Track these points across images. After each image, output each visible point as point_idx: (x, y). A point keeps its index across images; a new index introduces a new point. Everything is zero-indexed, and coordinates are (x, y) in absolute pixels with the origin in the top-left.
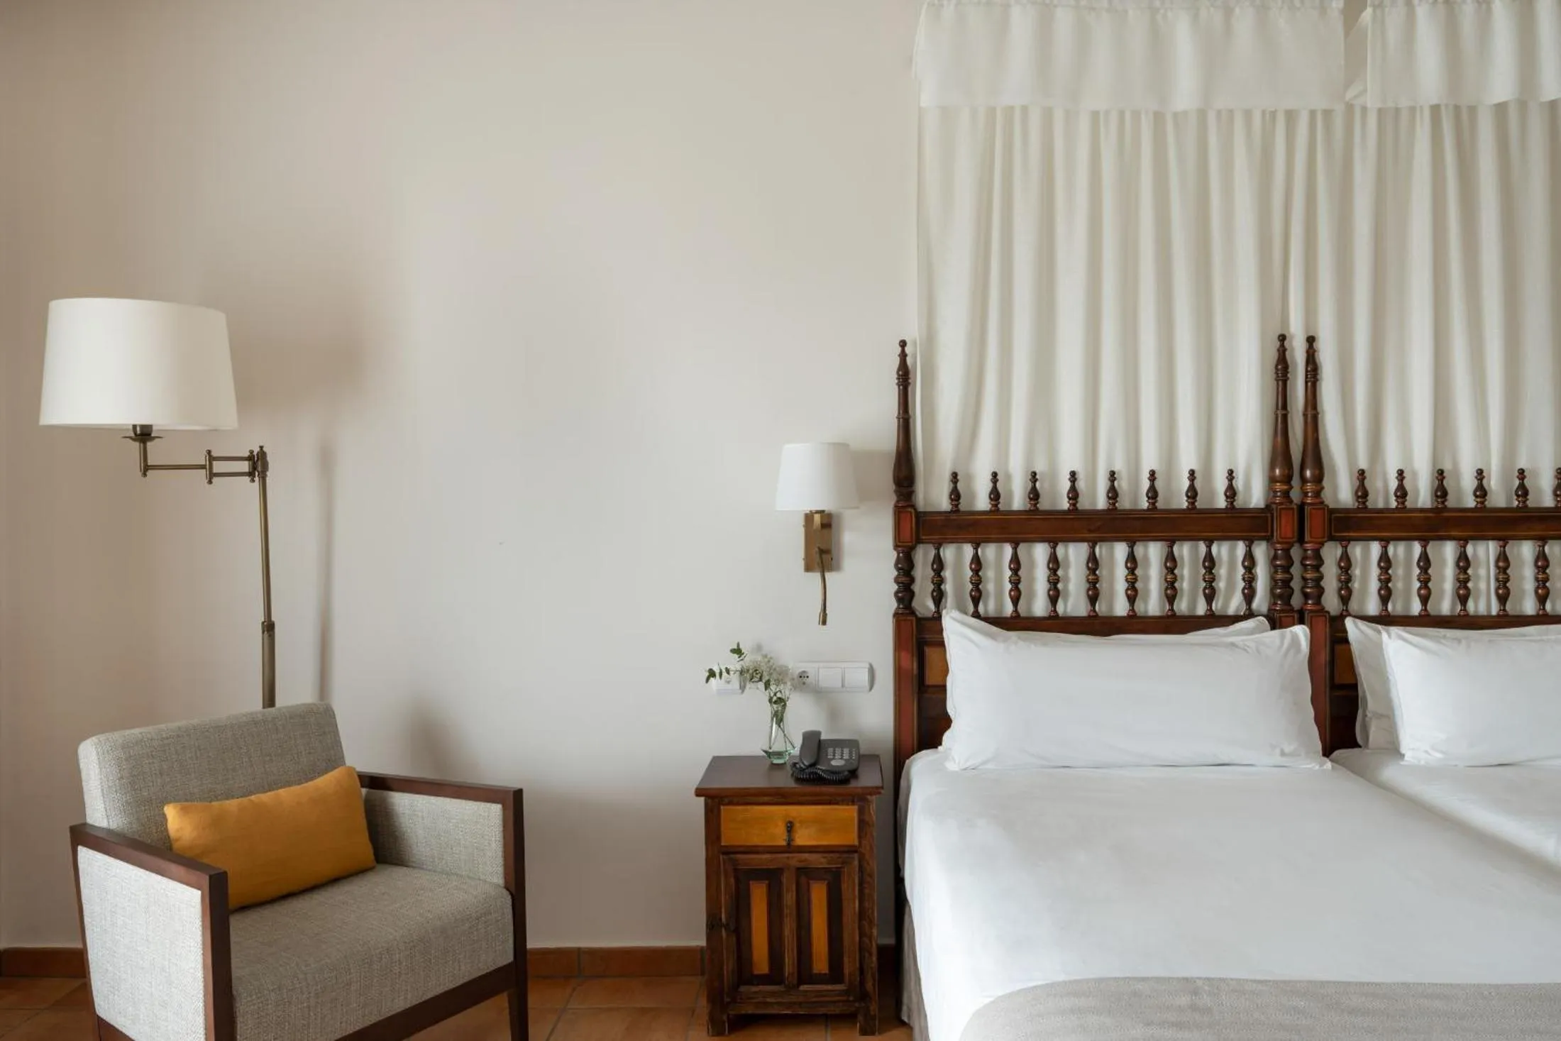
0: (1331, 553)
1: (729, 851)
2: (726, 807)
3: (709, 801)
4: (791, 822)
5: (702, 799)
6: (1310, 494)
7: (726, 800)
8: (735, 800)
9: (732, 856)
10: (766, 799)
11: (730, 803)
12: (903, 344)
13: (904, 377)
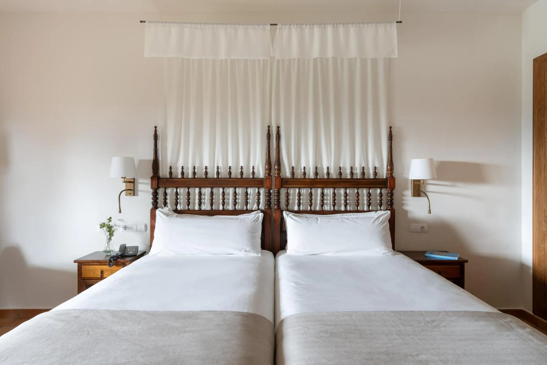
0: (283, 191)
1: (84, 279)
2: (84, 266)
3: (79, 264)
4: (102, 271)
5: (77, 264)
6: (276, 174)
7: (84, 264)
8: (87, 264)
9: (84, 281)
10: (96, 263)
11: (85, 265)
12: (156, 127)
13: (156, 137)
